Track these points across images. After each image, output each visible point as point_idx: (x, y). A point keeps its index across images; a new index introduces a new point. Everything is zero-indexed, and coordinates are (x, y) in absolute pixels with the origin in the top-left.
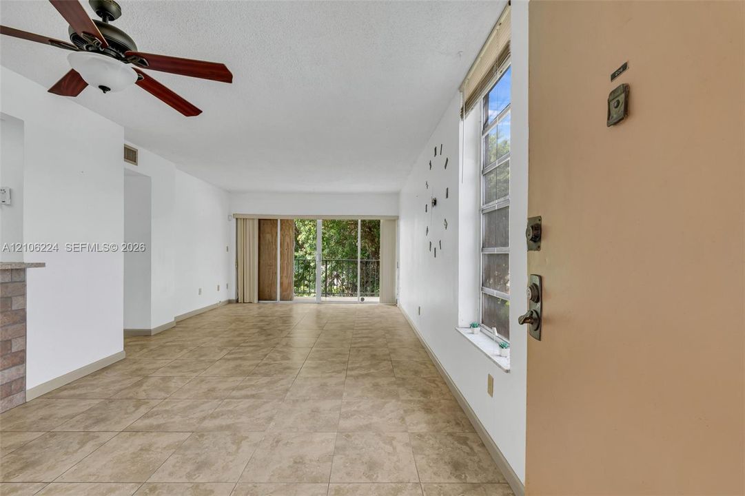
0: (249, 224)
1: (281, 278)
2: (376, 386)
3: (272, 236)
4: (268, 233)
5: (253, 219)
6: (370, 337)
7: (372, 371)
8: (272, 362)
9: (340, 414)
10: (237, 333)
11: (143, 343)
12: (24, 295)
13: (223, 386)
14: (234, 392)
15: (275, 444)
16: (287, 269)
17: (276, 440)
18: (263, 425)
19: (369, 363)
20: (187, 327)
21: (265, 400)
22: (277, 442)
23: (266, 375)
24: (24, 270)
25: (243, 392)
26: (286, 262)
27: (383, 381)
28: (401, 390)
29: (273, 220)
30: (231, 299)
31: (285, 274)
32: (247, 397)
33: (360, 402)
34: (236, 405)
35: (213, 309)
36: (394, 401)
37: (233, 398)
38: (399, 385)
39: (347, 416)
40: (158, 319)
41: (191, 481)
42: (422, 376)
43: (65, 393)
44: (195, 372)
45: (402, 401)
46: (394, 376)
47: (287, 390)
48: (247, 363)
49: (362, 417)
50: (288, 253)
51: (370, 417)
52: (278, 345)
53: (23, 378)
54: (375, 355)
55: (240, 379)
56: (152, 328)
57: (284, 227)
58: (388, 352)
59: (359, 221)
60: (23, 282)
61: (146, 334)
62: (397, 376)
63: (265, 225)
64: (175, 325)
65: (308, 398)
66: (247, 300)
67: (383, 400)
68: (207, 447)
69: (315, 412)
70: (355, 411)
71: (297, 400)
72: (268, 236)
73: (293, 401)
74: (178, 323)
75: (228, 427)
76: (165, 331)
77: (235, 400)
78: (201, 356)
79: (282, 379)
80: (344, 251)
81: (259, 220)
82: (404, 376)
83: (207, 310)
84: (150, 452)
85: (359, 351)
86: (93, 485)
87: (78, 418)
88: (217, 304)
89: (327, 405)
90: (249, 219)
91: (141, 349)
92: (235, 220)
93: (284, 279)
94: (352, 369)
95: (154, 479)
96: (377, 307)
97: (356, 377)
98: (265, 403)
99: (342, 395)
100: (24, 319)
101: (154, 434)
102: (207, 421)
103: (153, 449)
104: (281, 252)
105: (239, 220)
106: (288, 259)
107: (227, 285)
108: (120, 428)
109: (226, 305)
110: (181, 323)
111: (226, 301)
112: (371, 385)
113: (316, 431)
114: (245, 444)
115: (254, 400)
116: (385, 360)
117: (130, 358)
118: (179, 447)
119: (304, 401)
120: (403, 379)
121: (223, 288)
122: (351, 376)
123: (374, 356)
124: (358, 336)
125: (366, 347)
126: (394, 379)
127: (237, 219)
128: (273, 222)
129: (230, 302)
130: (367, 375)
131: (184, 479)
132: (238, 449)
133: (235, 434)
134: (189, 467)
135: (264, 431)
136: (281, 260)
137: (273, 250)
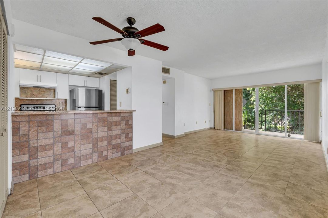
0: (219, 93)
1: (235, 119)
2: (264, 195)
3: (231, 98)
4: (229, 97)
5: (221, 91)
6: (281, 162)
7: (268, 184)
8: (211, 161)
9: (227, 203)
10: (205, 143)
11: (170, 140)
12: (132, 120)
13: (183, 165)
14: (186, 170)
15: (184, 203)
16: (239, 115)
17: (186, 200)
18: (186, 191)
19: (268, 178)
20: (188, 137)
21: (195, 179)
22: (186, 202)
23: (204, 166)
24: (132, 112)
25: (189, 171)
26: (238, 111)
27: (272, 194)
28: (283, 207)
29: (231, 90)
30: (212, 127)
31: (238, 117)
32: (189, 174)
33: (245, 201)
34: (182, 176)
35: (202, 131)
36: (271, 211)
37: (183, 172)
38: (284, 202)
39: (230, 206)
40: (178, 132)
41: (146, 202)
42: (312, 203)
43: (141, 153)
44: (178, 156)
45: (279, 215)
46: (284, 194)
47: (208, 177)
48: (199, 158)
49: (240, 211)
50: (239, 106)
51: (245, 214)
52: (219, 153)
53: (132, 145)
54: (277, 174)
55: (192, 164)
56: (175, 135)
57: (237, 93)
58: (289, 175)
59: (286, 86)
60: (132, 116)
61: (173, 137)
62: (286, 195)
63: (227, 93)
64: (184, 135)
65: (215, 186)
66: (218, 128)
67: (263, 208)
68: (160, 190)
69: (214, 195)
70: (237, 205)
71: (209, 185)
72: (229, 98)
73: (207, 184)
74: (186, 135)
75: (173, 185)
76: (180, 137)
77: (184, 174)
78: (185, 150)
79: (209, 171)
80: (282, 105)
81: (224, 91)
82: (293, 197)
83: (199, 131)
84: (145, 183)
85: (266, 168)
86: (125, 187)
87: (139, 162)
88: (205, 129)
89: (223, 194)
90: (219, 91)
91: (169, 143)
92: (213, 91)
93: (237, 120)
94: (254, 179)
95: (138, 194)
96: (299, 142)
97: (253, 184)
98: (194, 180)
99: (235, 192)
100: (132, 128)
101: (150, 176)
102: (168, 179)
103: (146, 182)
104: (235, 106)
105: (215, 92)
106: (239, 109)
107: (210, 121)
108: (144, 170)
109: (209, 129)
110: (187, 135)
111: (209, 128)
112: (261, 193)
113: (207, 206)
114: (173, 196)
115: (190, 176)
116: (283, 180)
117: (164, 145)
118: (153, 186)
119: (212, 186)
120: (291, 199)
121: (208, 122)
122: (250, 182)
123: (275, 175)
124: (271, 158)
125: (274, 167)
126: (282, 196)
127: (214, 91)
128: (231, 91)
129: (211, 128)
130: (262, 186)
131: (145, 199)
132: (170, 196)
133: (173, 189)
134: (150, 195)
135: (184, 193)
136: (235, 110)
137: (231, 104)
